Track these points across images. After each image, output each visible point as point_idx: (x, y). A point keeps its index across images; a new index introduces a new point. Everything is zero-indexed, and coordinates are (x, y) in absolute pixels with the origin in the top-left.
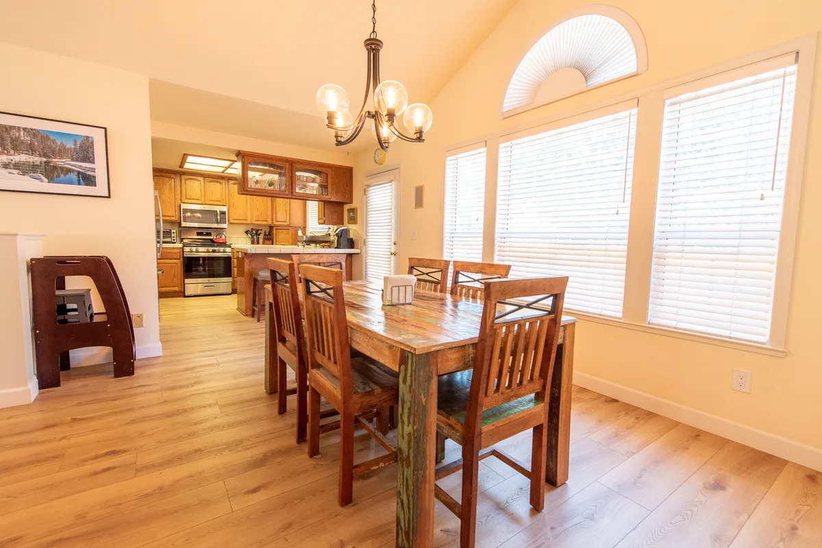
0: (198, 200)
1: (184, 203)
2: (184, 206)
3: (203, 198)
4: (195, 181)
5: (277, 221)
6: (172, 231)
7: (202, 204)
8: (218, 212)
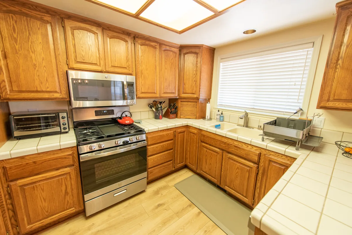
0: (96, 64)
1: (73, 69)
2: (73, 74)
3: (102, 63)
4: (89, 34)
5: (184, 93)
6: (61, 115)
7: (101, 72)
8: (125, 83)
